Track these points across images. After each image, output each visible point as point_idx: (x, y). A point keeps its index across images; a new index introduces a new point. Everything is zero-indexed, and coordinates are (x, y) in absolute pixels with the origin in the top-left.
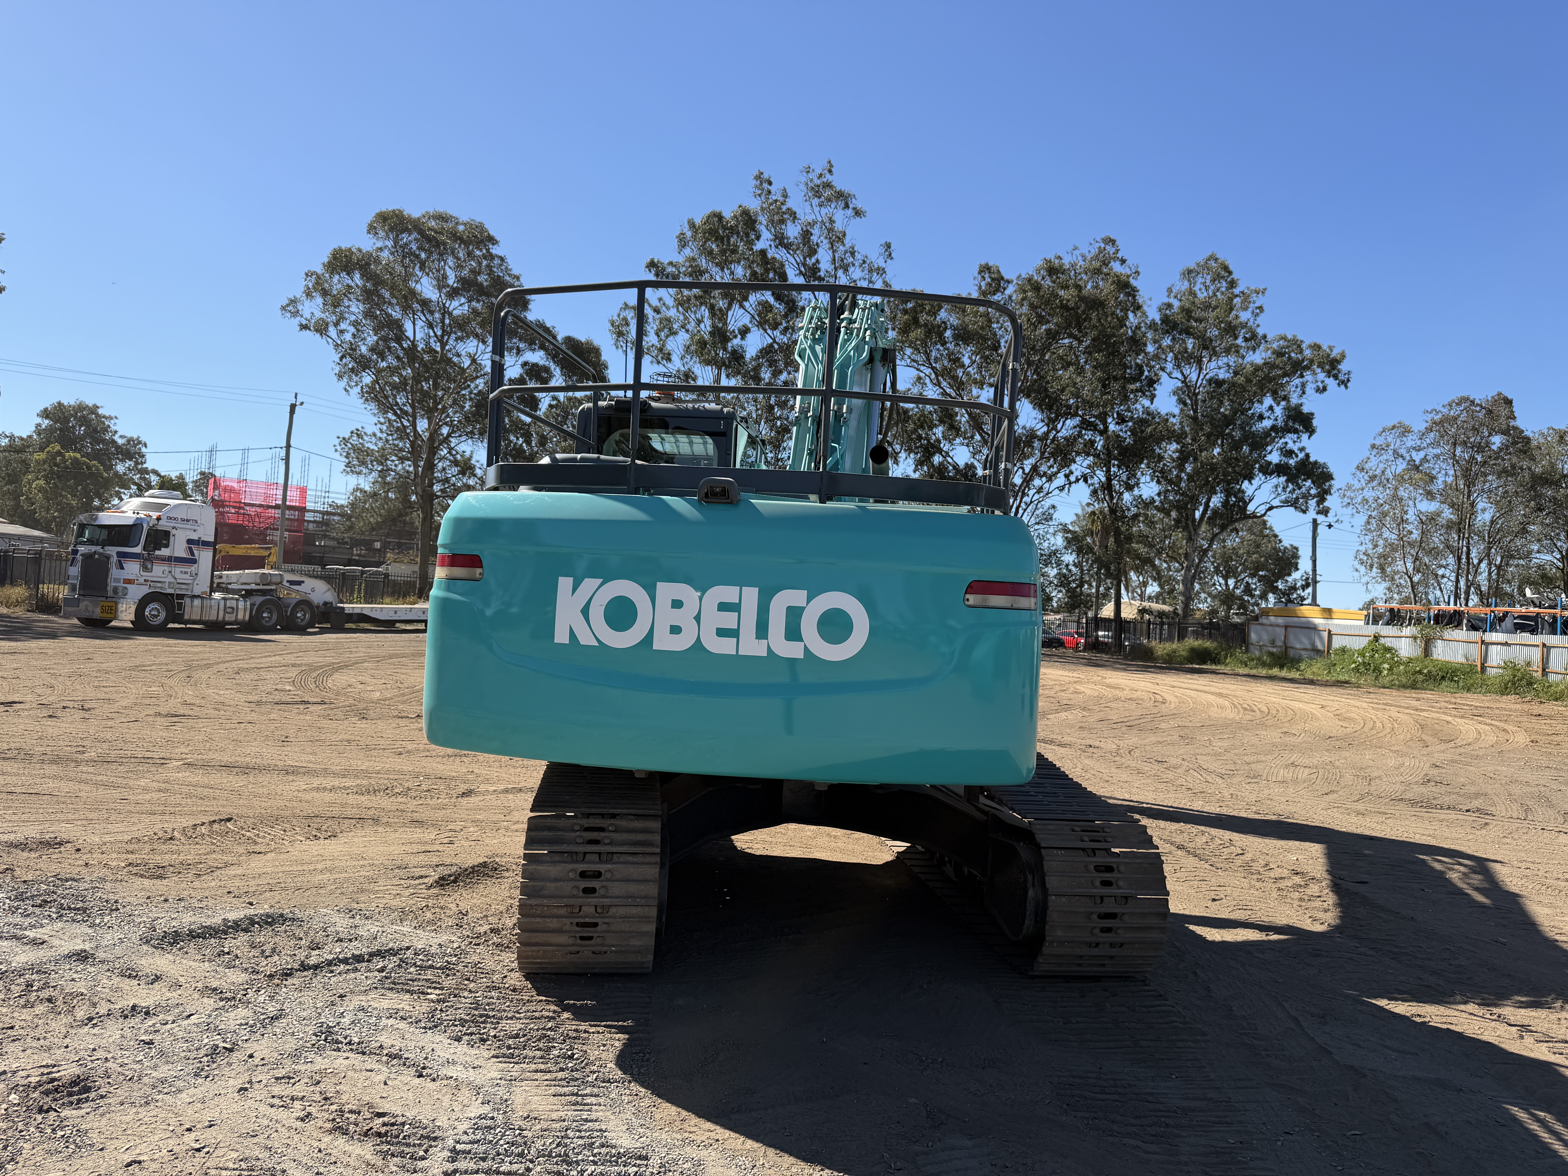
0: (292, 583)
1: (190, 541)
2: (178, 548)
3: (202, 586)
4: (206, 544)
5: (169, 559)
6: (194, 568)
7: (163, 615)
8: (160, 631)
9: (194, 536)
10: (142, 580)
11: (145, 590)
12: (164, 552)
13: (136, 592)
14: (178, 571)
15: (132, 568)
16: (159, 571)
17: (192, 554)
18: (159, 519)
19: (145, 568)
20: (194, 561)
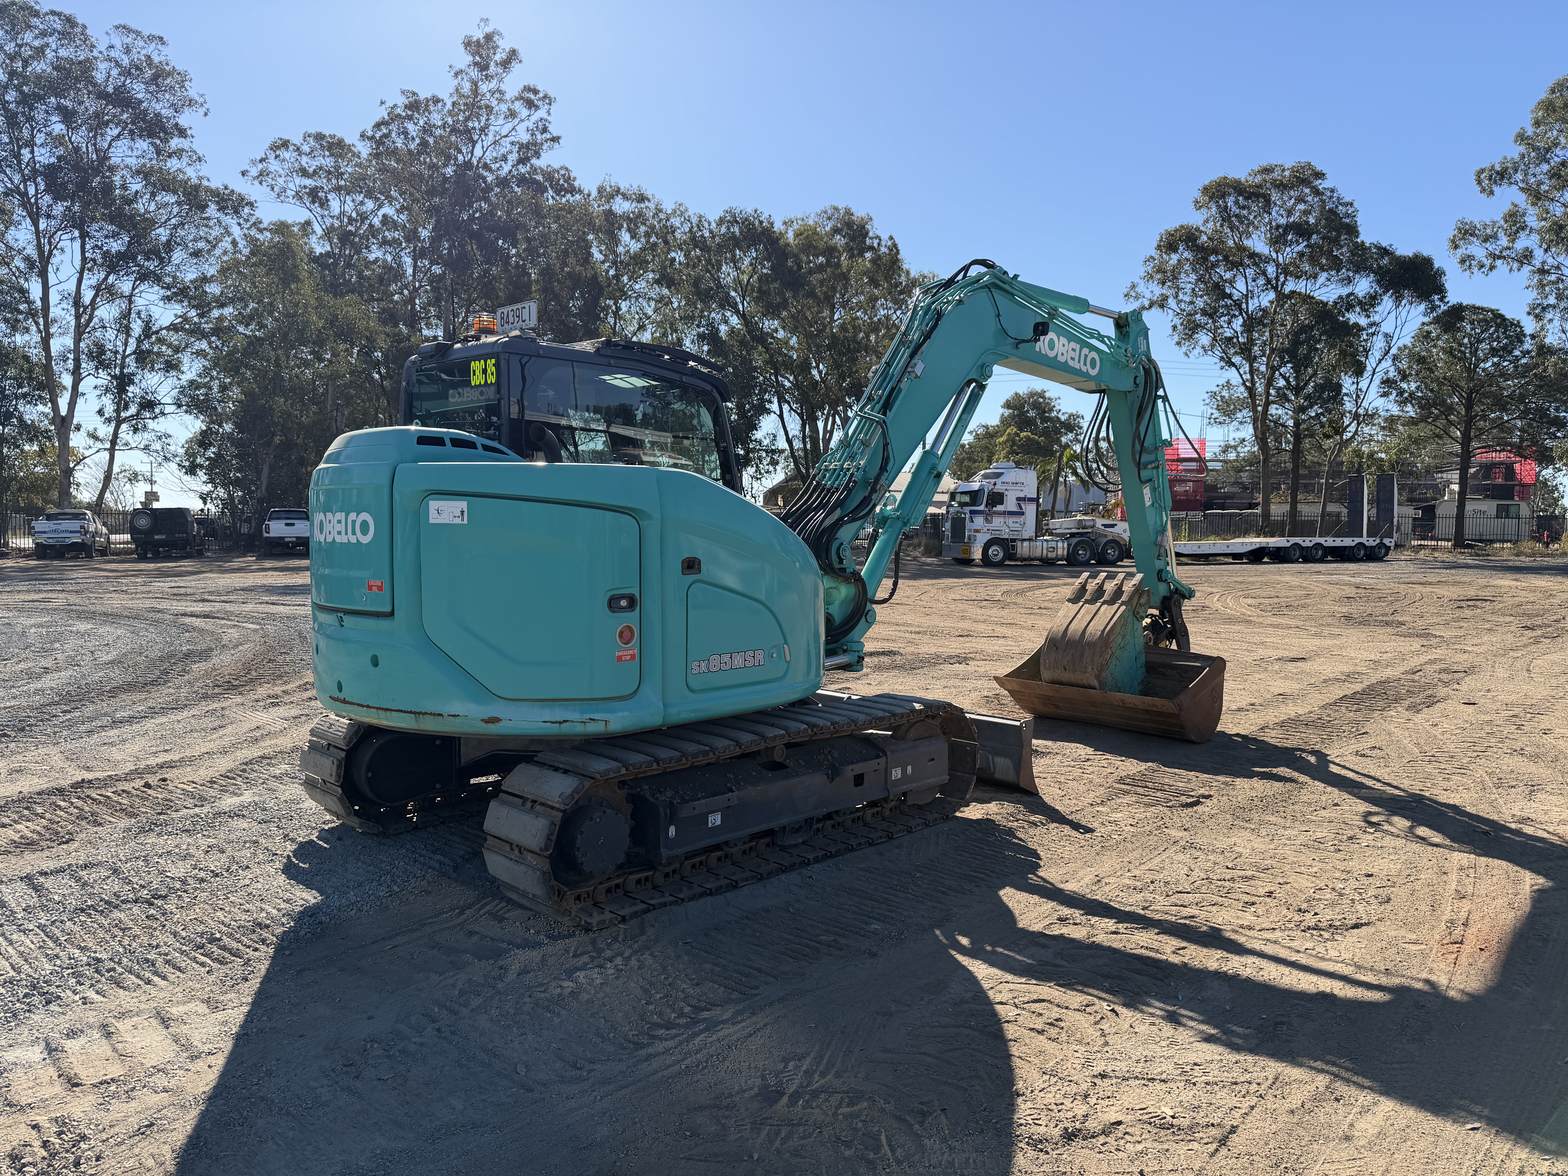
0: (1106, 526)
1: (1018, 499)
2: (1010, 504)
3: (1029, 530)
4: (1031, 500)
5: (1004, 513)
6: (1022, 519)
7: (1001, 555)
8: (1000, 565)
9: (1022, 495)
10: (985, 529)
11: (988, 537)
12: (999, 508)
13: (982, 539)
14: (1011, 520)
15: (979, 521)
16: (997, 522)
17: (1021, 508)
18: (995, 484)
19: (987, 521)
20: (1023, 514)
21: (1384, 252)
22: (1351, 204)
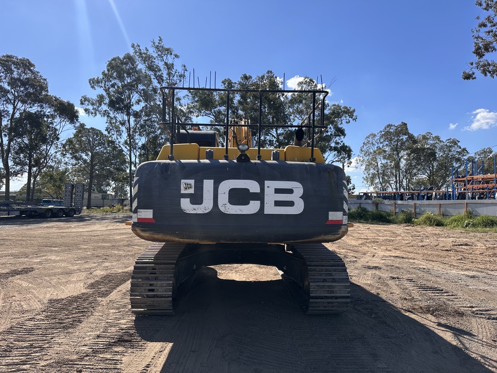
21: (56, 99)
22: (45, 80)
